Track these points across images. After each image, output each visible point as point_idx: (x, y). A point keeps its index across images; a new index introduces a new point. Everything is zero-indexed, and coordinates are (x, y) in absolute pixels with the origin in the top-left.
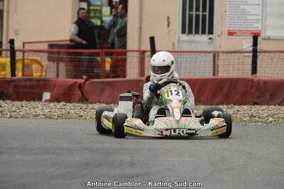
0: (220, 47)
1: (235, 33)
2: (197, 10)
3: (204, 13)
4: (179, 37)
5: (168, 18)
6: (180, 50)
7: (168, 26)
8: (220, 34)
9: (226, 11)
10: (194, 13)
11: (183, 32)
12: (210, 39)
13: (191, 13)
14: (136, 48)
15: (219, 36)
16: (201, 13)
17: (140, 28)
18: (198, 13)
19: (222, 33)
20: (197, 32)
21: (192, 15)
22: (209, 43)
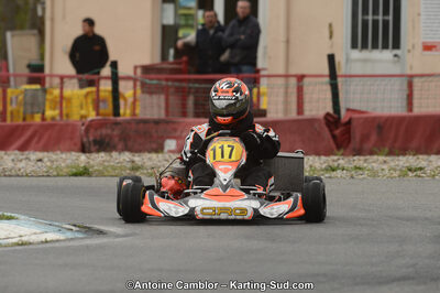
0: (411, 68)
1: (435, 47)
2: (375, 12)
3: (386, 18)
4: (347, 55)
5: (330, 25)
6: (348, 73)
7: (331, 37)
8: (410, 48)
9: (419, 15)
10: (370, 17)
11: (354, 46)
12: (396, 56)
13: (366, 17)
14: (281, 71)
15: (409, 51)
16: (380, 18)
17: (288, 42)
18: (376, 17)
19: (413, 47)
20: (375, 46)
21: (367, 21)
22: (395, 62)
